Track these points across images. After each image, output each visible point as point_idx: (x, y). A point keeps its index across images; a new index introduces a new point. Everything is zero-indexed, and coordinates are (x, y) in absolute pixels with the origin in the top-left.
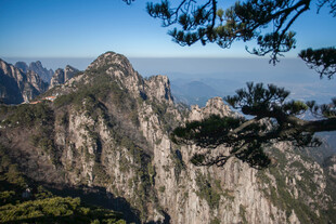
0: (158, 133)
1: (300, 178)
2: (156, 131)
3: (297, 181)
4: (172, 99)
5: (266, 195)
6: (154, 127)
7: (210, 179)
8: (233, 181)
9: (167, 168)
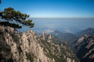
0: (12, 42)
1: (54, 49)
2: (11, 42)
3: (54, 50)
4: (17, 31)
5: (46, 55)
6: (11, 40)
7: (30, 54)
8: (37, 53)
9: (16, 53)
